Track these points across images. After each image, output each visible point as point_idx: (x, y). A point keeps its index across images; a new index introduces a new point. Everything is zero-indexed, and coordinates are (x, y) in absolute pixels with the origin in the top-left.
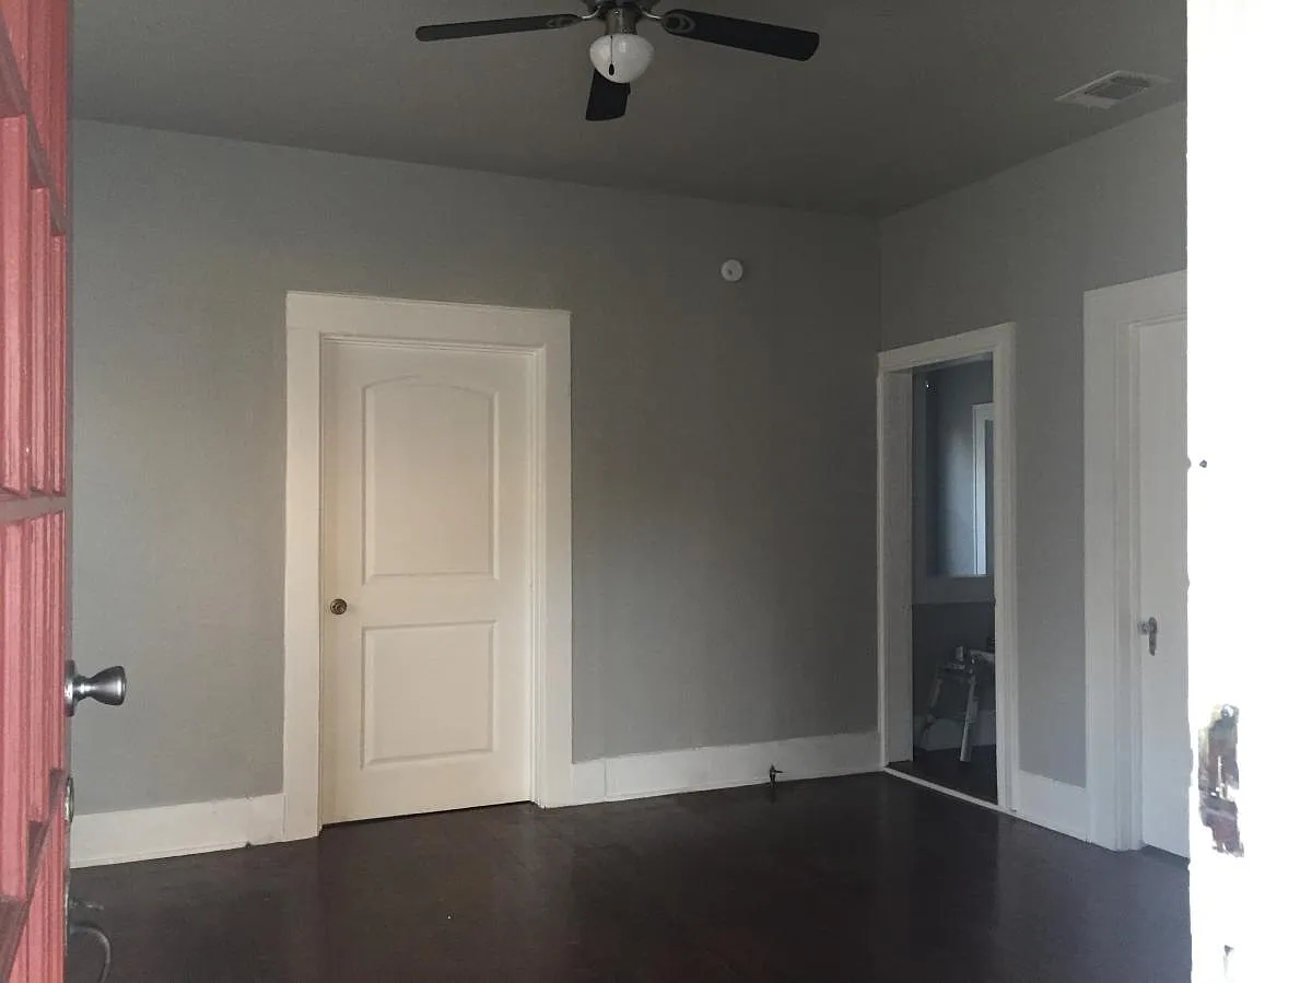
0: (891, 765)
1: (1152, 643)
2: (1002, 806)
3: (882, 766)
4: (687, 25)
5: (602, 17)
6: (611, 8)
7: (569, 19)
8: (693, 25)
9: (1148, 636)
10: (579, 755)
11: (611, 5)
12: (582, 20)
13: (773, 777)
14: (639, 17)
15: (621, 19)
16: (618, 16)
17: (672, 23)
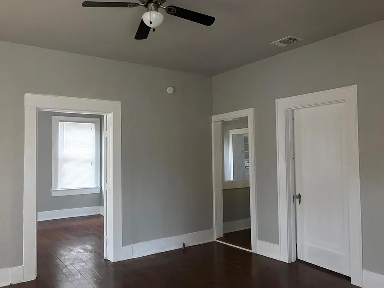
0: (217, 239)
1: (300, 201)
2: (253, 251)
3: (215, 240)
4: (174, 12)
5: (147, 6)
6: (151, 3)
7: (136, 5)
8: (176, 11)
9: (298, 199)
10: (124, 244)
11: (150, 2)
12: (139, 5)
13: (184, 246)
14: (158, 7)
15: (153, 7)
16: (152, 6)
17: (170, 10)
